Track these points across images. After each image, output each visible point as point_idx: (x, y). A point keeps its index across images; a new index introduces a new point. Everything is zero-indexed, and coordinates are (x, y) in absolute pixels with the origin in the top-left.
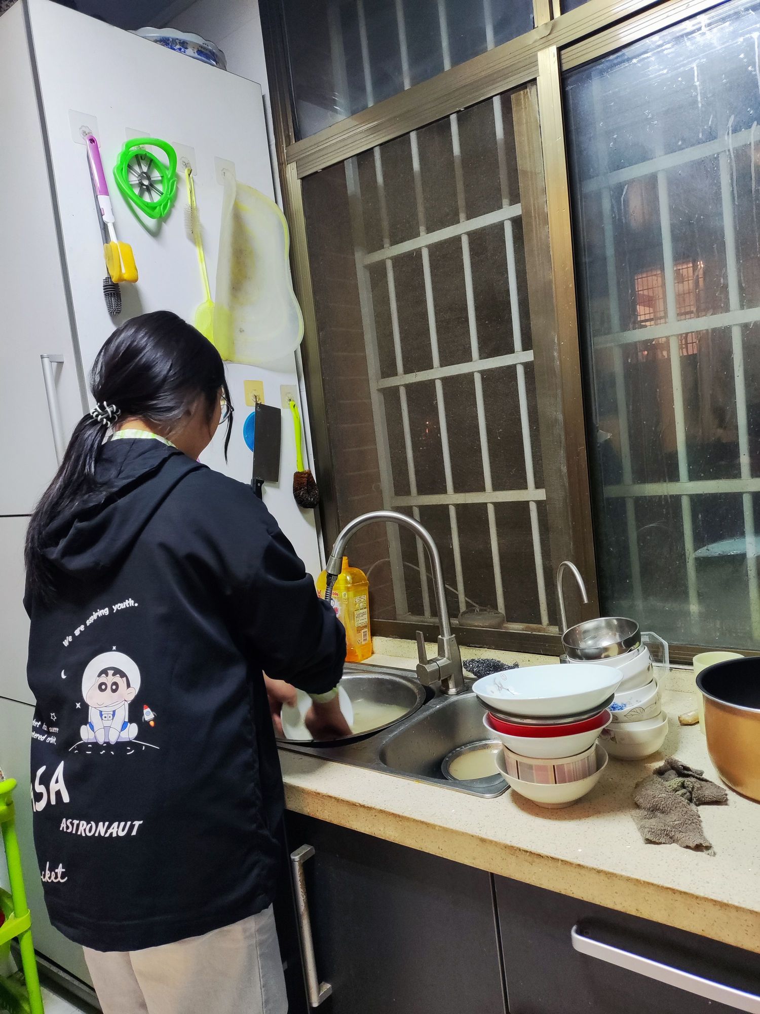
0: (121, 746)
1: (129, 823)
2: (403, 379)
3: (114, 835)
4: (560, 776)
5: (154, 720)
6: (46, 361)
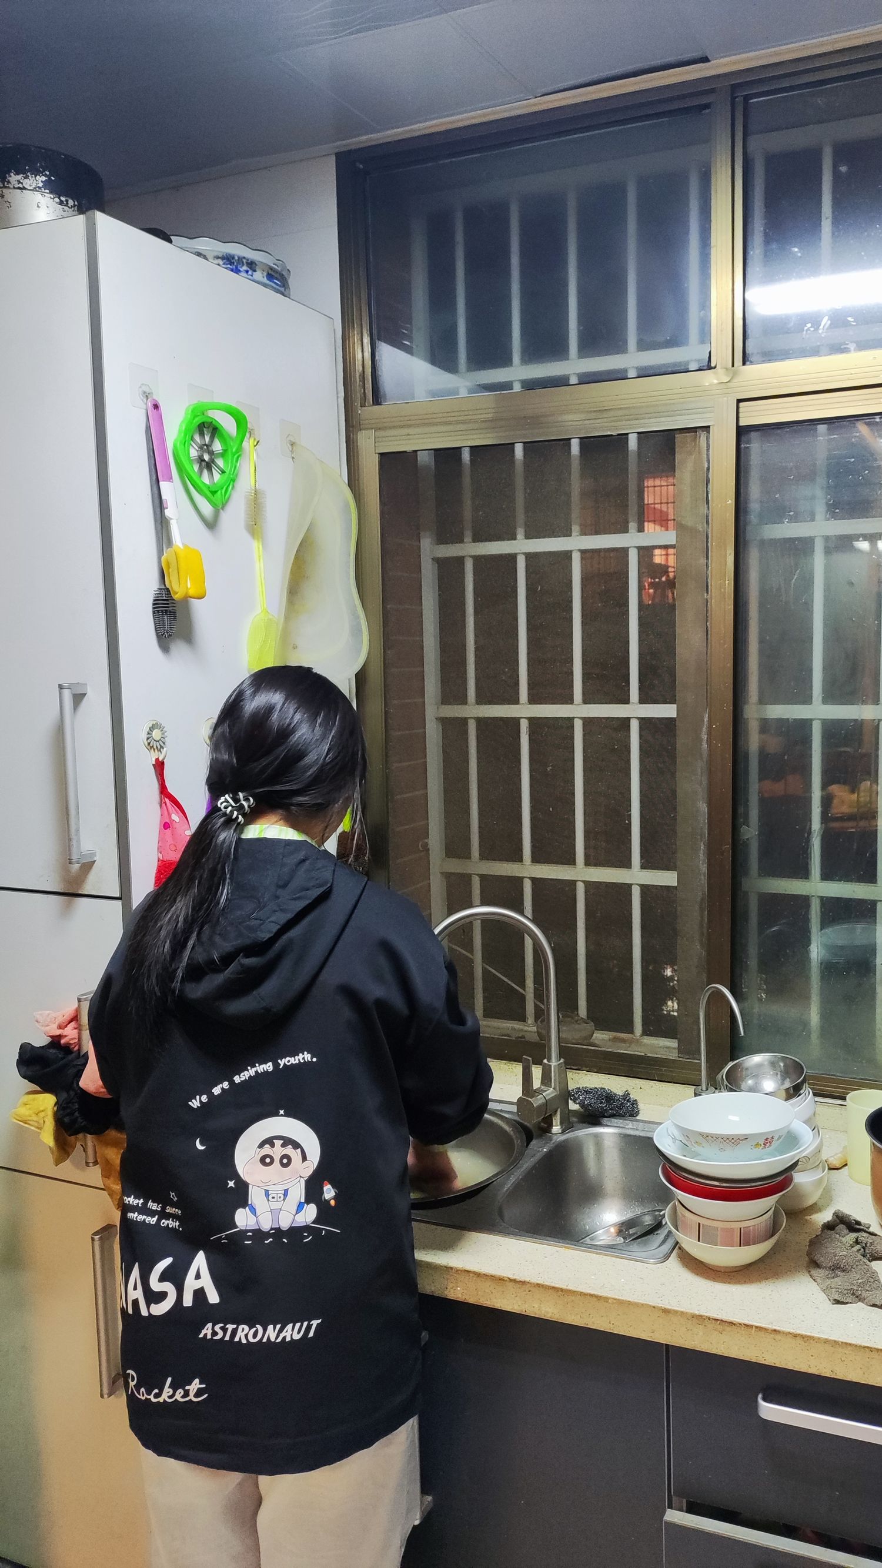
0: (295, 1232)
1: (305, 1324)
3: (288, 1339)
4: (745, 1239)
5: (335, 1198)
6: (67, 693)
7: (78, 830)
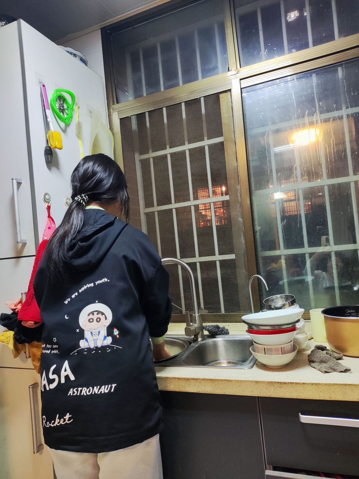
0: (104, 348)
2: (156, 208)
6: (15, 181)
7: (20, 231)
